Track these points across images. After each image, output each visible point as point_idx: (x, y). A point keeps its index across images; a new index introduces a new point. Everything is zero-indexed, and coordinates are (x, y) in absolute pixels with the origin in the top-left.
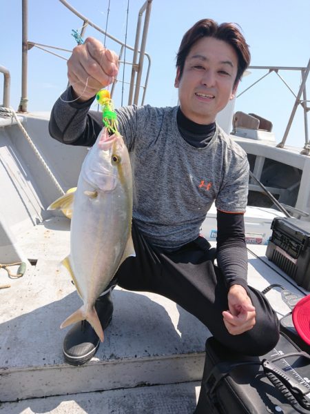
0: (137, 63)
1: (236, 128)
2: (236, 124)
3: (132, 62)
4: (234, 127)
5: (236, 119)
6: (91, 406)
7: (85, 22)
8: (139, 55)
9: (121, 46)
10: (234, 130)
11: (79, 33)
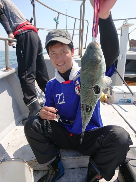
0: (81, 29)
1: (131, 47)
2: (131, 45)
3: (79, 29)
4: (130, 47)
5: (131, 43)
6: (70, 174)
7: (59, 13)
8: (82, 21)
9: (75, 19)
10: (130, 48)
11: (57, 18)
